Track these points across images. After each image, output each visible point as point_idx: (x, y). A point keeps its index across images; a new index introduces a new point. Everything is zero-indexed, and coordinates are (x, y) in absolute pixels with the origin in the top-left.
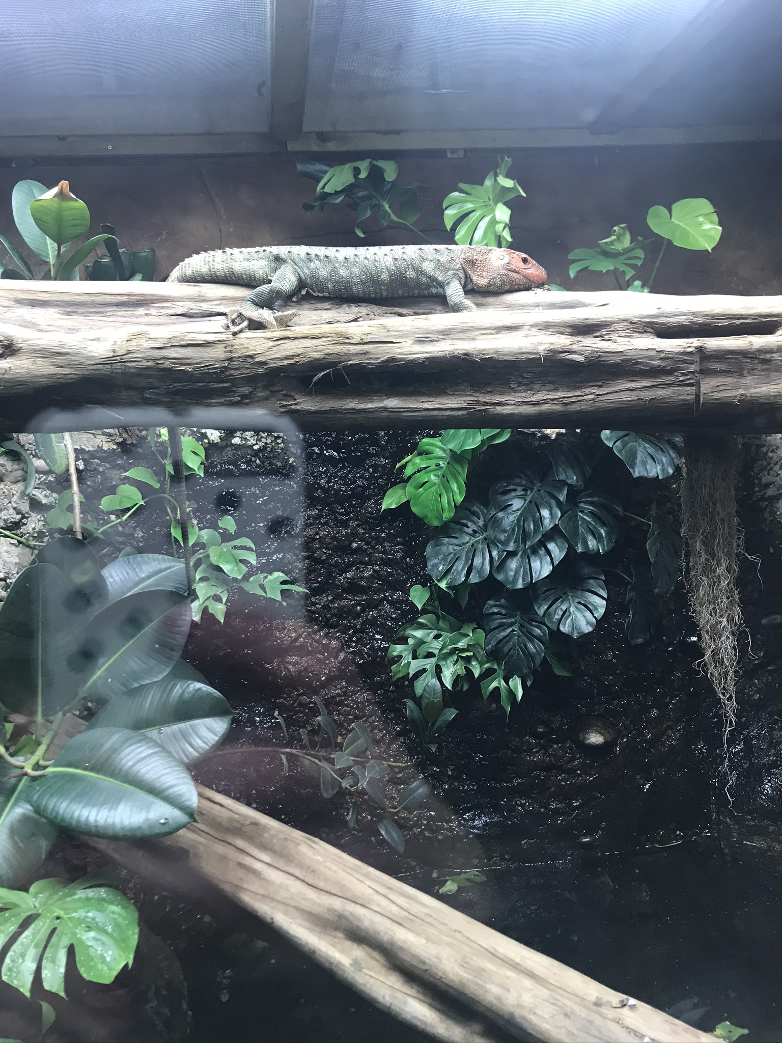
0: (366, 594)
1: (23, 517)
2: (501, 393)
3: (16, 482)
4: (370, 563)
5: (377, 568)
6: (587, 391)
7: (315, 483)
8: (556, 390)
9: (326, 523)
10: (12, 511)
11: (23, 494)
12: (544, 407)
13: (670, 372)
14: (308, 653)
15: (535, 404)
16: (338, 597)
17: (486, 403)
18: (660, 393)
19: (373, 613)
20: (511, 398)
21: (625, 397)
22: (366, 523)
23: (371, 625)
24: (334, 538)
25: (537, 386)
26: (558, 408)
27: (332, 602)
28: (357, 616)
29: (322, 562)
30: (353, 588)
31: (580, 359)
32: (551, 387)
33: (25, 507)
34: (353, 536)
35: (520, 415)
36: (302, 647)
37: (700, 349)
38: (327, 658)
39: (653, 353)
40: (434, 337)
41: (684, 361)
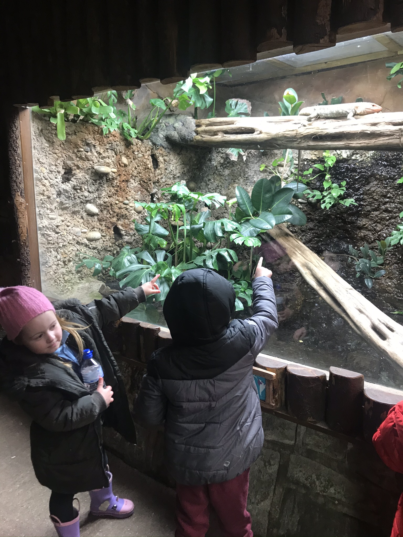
0: (391, 213)
1: (289, 177)
2: (353, 141)
3: (288, 167)
4: (393, 202)
5: (396, 204)
6: (372, 140)
7: (377, 173)
8: (365, 140)
9: (379, 187)
10: (286, 174)
11: (289, 170)
12: (362, 145)
13: (393, 135)
14: (369, 230)
15: (360, 144)
16: (381, 213)
17: (349, 143)
18: (390, 141)
19: (393, 220)
20: (354, 142)
21: (381, 142)
22: (393, 188)
23: (392, 225)
24: (381, 192)
25: (361, 139)
26: (366, 145)
27: (379, 214)
28: (388, 220)
29: (376, 200)
30: (386, 211)
31: (369, 132)
32: (365, 139)
33: (289, 174)
34: (388, 192)
35: (357, 147)
36: (366, 228)
37: (400, 129)
38: (375, 233)
39: (388, 130)
40: (337, 127)
41: (396, 132)
